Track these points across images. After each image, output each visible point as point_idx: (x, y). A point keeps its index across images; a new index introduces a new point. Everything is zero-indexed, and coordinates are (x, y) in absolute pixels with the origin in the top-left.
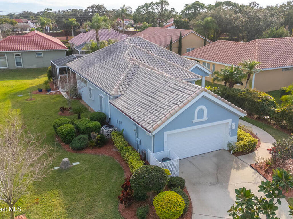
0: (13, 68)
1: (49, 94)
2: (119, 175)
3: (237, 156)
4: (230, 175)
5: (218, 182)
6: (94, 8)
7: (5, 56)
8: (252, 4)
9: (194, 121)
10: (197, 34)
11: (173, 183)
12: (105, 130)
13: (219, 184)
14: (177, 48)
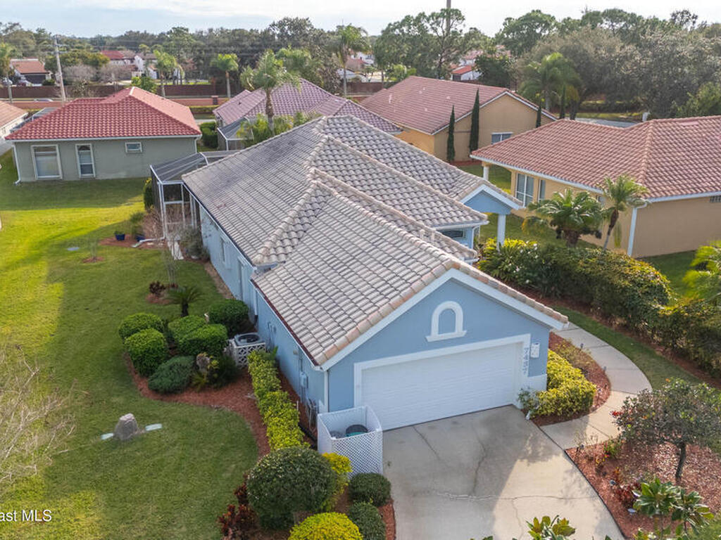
0: (72, 178)
1: (138, 246)
2: (243, 461)
3: (541, 425)
4: (509, 473)
5: (474, 490)
6: (286, 27)
7: (55, 150)
8: (679, 16)
9: (429, 339)
10: (518, 99)
11: (361, 490)
12: (237, 345)
13: (475, 497)
14: (468, 132)
